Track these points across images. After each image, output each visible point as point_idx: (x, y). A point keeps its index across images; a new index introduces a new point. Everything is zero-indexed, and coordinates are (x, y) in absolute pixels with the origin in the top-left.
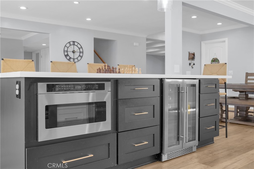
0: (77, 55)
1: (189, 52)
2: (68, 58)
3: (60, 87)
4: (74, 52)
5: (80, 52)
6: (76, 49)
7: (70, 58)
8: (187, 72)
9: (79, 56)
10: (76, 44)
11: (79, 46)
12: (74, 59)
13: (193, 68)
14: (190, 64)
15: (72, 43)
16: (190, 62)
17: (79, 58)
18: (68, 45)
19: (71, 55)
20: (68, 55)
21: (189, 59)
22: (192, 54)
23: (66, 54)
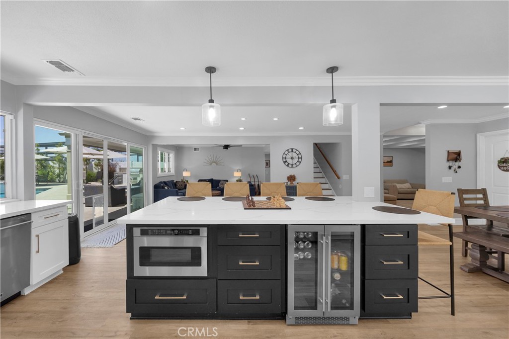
0: (295, 161)
1: (448, 151)
2: (287, 164)
3: (153, 232)
4: (292, 158)
5: (299, 158)
6: (294, 155)
7: (289, 164)
8: (443, 178)
9: (298, 161)
10: (294, 151)
11: (298, 152)
12: (292, 165)
13: (457, 172)
14: (450, 168)
15: (290, 150)
16: (451, 163)
17: (298, 164)
18: (287, 152)
19: (289, 161)
20: (286, 161)
21: (448, 160)
22: (455, 153)
23: (285, 160)
